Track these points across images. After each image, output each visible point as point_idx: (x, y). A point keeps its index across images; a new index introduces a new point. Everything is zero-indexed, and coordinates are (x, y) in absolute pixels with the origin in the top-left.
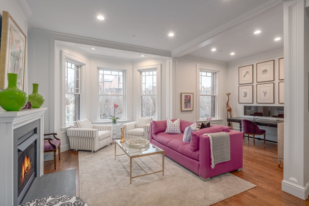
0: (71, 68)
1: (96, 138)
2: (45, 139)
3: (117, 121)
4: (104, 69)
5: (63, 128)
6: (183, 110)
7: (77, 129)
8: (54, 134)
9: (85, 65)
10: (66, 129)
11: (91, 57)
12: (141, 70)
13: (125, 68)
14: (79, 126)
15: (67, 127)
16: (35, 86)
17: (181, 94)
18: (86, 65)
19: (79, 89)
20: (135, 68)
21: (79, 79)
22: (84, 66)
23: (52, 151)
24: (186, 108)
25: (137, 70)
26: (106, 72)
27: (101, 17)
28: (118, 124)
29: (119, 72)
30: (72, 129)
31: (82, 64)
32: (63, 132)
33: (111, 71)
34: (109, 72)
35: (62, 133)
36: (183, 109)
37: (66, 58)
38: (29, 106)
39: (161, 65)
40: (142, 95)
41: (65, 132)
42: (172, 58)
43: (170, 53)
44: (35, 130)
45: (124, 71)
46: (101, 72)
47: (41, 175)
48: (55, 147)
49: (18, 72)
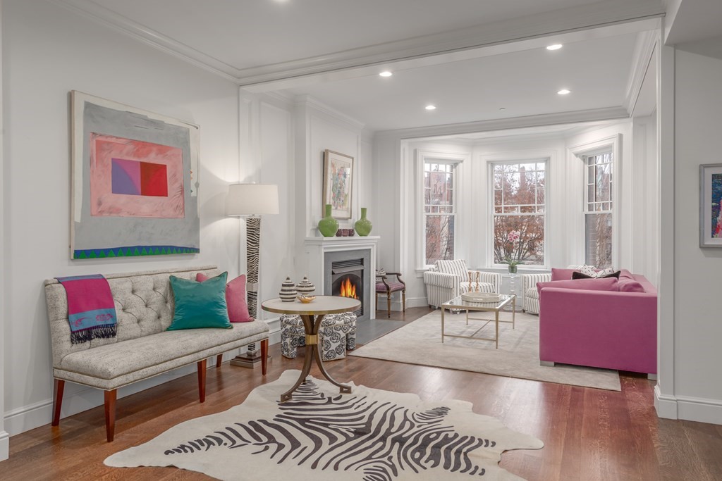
0: (437, 171)
1: (455, 289)
2: (377, 276)
4: (501, 163)
5: (419, 269)
7: (437, 273)
8: (399, 275)
9: (462, 161)
10: (422, 272)
11: (473, 145)
12: (583, 153)
13: (546, 155)
14: (440, 269)
15: (424, 269)
16: (363, 211)
18: (465, 162)
19: (453, 205)
20: (568, 150)
21: (454, 189)
22: (461, 164)
23: (385, 292)
25: (573, 156)
27: (430, 107)
28: (519, 274)
29: (536, 162)
30: (431, 272)
31: (458, 161)
32: (419, 275)
37: (425, 159)
38: (351, 233)
39: (621, 136)
40: (587, 211)
41: (420, 276)
42: (632, 119)
43: (626, 110)
44: (362, 261)
45: (547, 160)
46: (497, 167)
47: (371, 318)
48: (388, 289)
49: (342, 199)
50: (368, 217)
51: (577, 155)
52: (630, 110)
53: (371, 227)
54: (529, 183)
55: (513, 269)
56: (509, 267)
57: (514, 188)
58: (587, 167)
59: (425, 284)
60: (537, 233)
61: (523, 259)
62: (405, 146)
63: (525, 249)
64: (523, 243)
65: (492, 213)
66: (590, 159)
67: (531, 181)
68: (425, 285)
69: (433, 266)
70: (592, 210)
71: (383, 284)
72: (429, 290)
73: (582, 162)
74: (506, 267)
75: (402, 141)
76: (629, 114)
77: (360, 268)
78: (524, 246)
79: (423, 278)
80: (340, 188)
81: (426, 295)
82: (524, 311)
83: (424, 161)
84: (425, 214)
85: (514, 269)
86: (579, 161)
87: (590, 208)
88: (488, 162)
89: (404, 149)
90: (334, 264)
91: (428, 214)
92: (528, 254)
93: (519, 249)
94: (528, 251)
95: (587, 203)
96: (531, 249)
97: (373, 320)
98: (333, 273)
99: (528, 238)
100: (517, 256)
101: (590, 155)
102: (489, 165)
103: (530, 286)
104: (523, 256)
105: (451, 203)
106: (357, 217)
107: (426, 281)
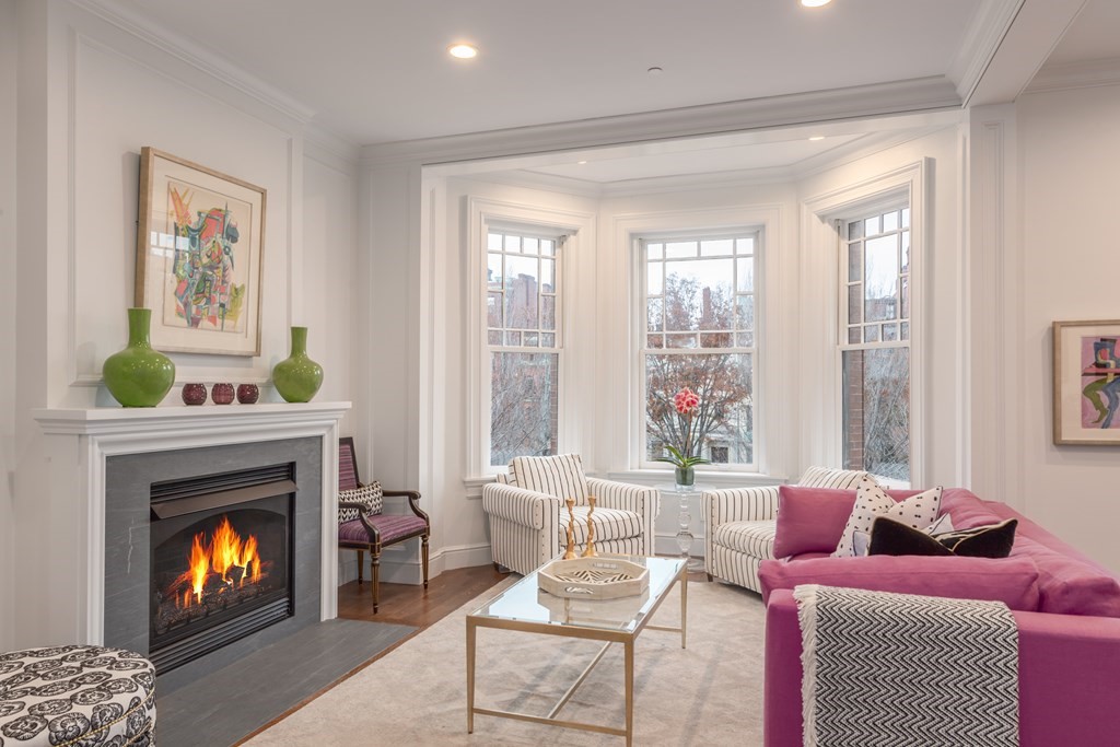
0: (521, 254)
1: (547, 532)
2: (342, 505)
3: (696, 473)
4: (664, 238)
5: (472, 477)
6: (1066, 437)
7: (512, 489)
8: (412, 495)
9: (575, 232)
10: (480, 484)
11: (600, 195)
12: (836, 213)
14: (520, 477)
15: (485, 477)
16: (298, 335)
17: (1054, 333)
18: (581, 232)
19: (557, 330)
20: (805, 208)
21: (558, 294)
22: (572, 238)
24: (1105, 426)
25: (815, 219)
26: (674, 249)
28: (698, 488)
29: (735, 237)
30: (500, 486)
31: (568, 230)
32: (473, 493)
33: (699, 240)
34: (689, 248)
35: (470, 498)
36: (1073, 430)
37: (488, 221)
38: (248, 395)
39: (930, 164)
40: (845, 345)
41: (477, 494)
42: (968, 110)
43: (952, 86)
44: (289, 471)
45: (758, 232)
46: (654, 250)
47: (325, 617)
48: (373, 537)
49: (219, 298)
50: (312, 351)
51: (823, 218)
52: (965, 87)
53: (321, 377)
54: (716, 311)
55: (685, 477)
56: (677, 470)
57: (693, 319)
58: (845, 244)
59: (487, 514)
60: (728, 391)
61: (707, 431)
62: (434, 185)
63: (710, 416)
64: (708, 406)
65: (641, 348)
66: (852, 226)
67: (720, 308)
68: (486, 516)
69: (504, 470)
70: (858, 341)
71: (359, 525)
72: (494, 528)
73: (836, 234)
74: (669, 469)
75: (425, 170)
76: (960, 99)
77: (282, 489)
78: (709, 411)
79: (481, 497)
80: (211, 268)
81: (489, 538)
82: (710, 578)
83: (485, 227)
84: (488, 350)
85: (689, 477)
86: (828, 231)
87: (853, 336)
88: (633, 236)
89: (433, 193)
90: (157, 489)
91: (497, 348)
92: (715, 423)
93: (702, 414)
94: (714, 418)
95: (845, 325)
96: (719, 416)
97: (329, 622)
98: (154, 517)
99: (714, 398)
100: (698, 427)
101: (850, 217)
102: (636, 242)
103: (723, 518)
104: (708, 427)
105: (553, 326)
106: (278, 350)
107: (487, 506)
